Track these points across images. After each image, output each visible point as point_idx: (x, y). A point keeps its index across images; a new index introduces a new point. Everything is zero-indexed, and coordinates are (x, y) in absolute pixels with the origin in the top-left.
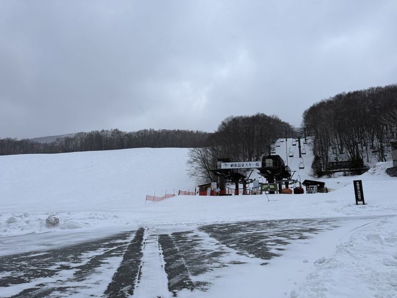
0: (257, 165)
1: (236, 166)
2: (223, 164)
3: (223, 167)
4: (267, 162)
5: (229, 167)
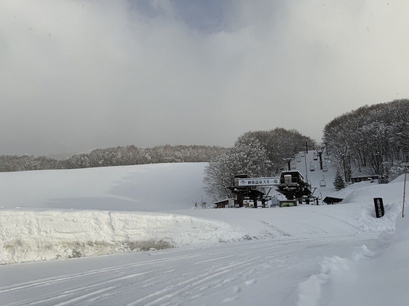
0: (275, 182)
1: (254, 183)
3: (240, 184)
4: (285, 179)
5: (246, 184)
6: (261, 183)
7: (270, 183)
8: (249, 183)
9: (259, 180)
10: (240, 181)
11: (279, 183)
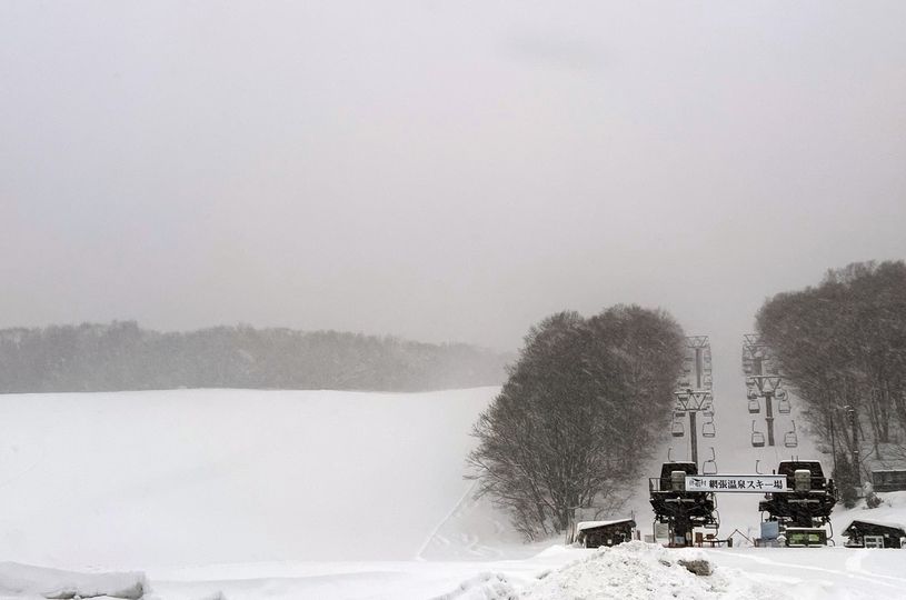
0: (778, 485)
1: (724, 486)
2: (688, 479)
3: (689, 487)
4: (798, 479)
5: (706, 487)
7: (764, 488)
8: (712, 484)
9: (737, 480)
11: (785, 489)
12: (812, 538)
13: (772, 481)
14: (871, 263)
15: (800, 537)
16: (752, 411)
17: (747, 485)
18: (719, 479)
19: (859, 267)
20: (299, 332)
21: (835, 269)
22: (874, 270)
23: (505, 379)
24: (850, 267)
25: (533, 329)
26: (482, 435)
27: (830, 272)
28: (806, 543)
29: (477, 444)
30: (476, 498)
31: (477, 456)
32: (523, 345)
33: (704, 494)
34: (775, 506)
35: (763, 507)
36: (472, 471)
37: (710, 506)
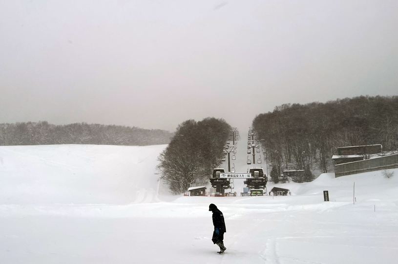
0: (249, 176)
1: (232, 176)
3: (221, 177)
4: (255, 174)
5: (226, 177)
6: (237, 176)
7: (244, 177)
8: (228, 176)
9: (236, 174)
10: (221, 174)
11: (251, 177)
12: (258, 192)
13: (247, 175)
14: (289, 104)
15: (255, 192)
16: (248, 153)
17: (239, 176)
18: (230, 174)
19: (286, 105)
20: (103, 125)
21: (278, 106)
22: (290, 106)
23: (170, 141)
24: (283, 105)
25: (179, 125)
26: (160, 160)
27: (276, 107)
28: (257, 194)
29: (159, 163)
30: (158, 180)
31: (159, 167)
32: (176, 130)
33: (226, 179)
34: (248, 182)
35: (245, 183)
36: (157, 172)
37: (229, 183)
